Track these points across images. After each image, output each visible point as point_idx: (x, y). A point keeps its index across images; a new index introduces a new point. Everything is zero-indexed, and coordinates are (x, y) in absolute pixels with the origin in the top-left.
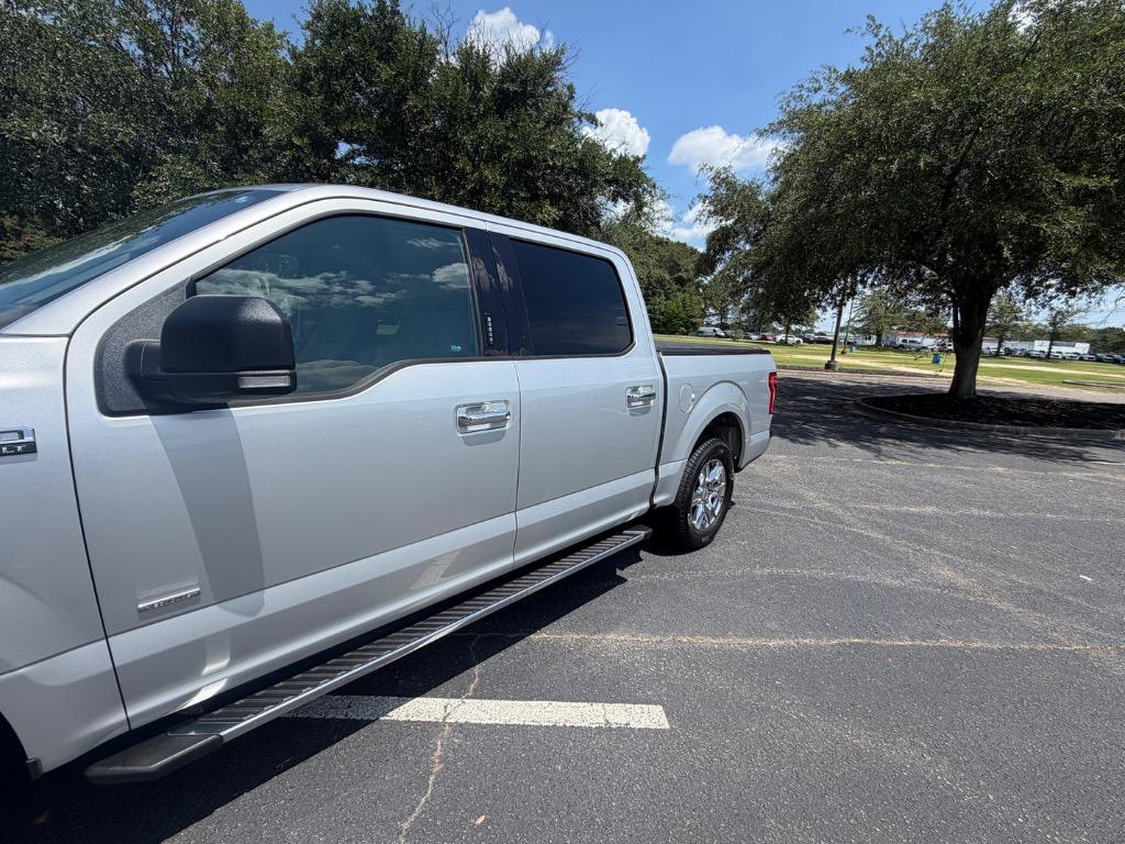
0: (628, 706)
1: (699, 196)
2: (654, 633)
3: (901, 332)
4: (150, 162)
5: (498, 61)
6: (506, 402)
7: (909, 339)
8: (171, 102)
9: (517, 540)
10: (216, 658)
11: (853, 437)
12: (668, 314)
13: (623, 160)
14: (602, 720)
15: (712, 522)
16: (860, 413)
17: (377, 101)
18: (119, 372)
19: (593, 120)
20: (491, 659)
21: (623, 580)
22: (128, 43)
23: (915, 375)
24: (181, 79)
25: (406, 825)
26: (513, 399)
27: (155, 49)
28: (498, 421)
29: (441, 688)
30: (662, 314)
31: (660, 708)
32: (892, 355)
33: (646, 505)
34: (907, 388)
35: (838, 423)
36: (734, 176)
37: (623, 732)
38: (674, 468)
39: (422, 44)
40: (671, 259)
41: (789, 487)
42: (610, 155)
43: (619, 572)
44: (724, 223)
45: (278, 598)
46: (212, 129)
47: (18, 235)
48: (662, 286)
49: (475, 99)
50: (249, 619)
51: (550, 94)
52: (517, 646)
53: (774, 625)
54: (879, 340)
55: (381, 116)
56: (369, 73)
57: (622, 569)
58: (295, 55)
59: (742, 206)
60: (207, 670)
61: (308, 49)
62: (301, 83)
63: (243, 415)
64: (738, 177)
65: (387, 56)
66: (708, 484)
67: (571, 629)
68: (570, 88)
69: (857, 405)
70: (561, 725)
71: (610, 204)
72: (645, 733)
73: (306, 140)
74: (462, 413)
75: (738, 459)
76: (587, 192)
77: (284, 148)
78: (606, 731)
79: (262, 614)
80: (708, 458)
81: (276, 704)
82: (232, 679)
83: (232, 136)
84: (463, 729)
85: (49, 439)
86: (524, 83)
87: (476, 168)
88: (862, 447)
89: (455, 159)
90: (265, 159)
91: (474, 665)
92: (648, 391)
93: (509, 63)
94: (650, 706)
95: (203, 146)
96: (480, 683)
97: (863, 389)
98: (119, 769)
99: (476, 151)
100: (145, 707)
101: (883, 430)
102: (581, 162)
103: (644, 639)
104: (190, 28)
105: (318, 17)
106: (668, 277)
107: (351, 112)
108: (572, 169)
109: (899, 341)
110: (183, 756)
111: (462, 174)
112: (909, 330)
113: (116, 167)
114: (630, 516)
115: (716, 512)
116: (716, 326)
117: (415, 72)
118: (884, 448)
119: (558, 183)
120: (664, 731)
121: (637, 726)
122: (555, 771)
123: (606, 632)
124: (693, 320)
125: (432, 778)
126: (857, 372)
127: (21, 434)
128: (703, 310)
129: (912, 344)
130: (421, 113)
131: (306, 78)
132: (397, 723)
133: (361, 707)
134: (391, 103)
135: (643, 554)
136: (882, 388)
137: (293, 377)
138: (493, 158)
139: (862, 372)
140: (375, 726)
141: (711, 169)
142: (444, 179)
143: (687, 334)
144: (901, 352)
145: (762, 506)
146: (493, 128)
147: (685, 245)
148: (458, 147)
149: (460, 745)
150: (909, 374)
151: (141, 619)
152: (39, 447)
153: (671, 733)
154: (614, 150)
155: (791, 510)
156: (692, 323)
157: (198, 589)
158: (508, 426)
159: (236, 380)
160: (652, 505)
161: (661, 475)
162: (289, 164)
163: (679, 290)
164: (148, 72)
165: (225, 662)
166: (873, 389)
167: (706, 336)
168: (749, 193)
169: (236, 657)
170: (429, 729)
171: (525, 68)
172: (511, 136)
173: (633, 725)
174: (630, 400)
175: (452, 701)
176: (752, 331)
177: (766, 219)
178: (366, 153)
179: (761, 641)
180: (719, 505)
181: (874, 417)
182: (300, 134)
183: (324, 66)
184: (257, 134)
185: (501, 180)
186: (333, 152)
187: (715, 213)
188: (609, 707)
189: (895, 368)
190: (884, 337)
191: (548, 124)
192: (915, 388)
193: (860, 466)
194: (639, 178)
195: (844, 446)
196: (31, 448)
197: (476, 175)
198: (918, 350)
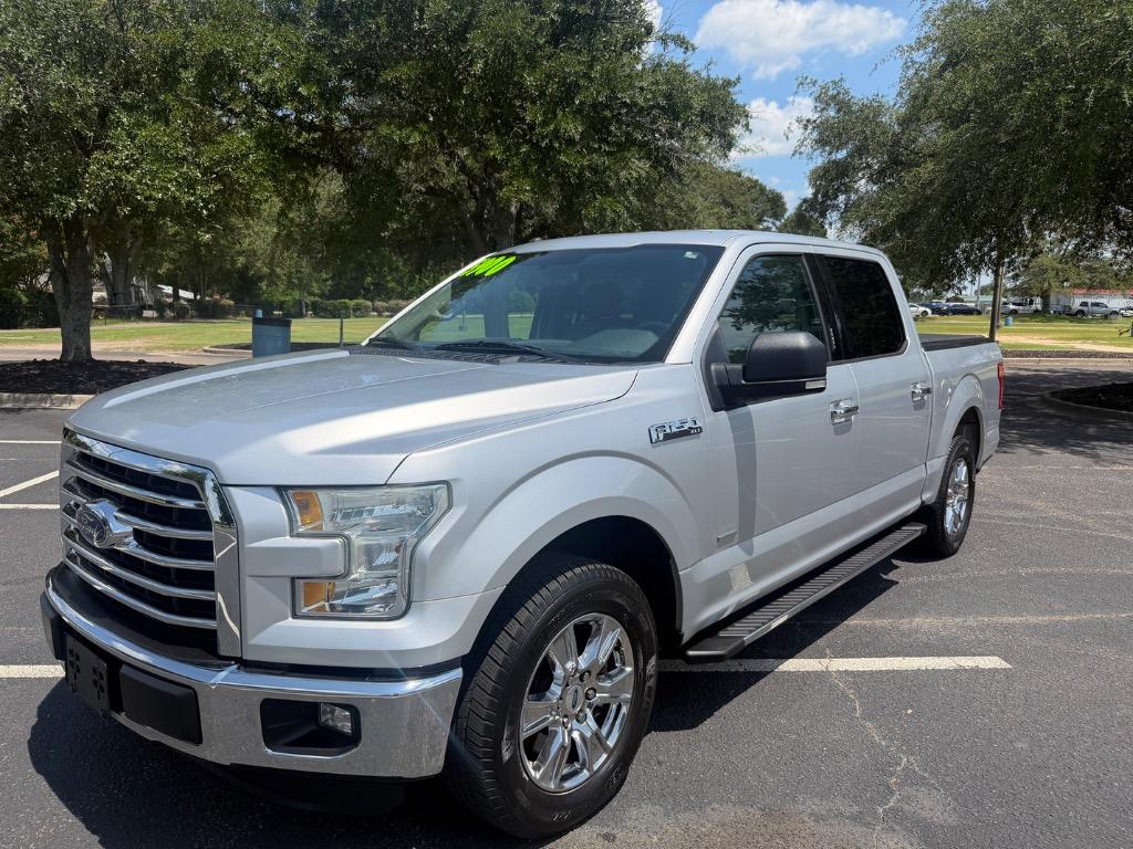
0: (969, 657)
2: (954, 616)
3: (1076, 291)
7: (1090, 301)
11: (1059, 442)
14: (954, 665)
15: (959, 527)
16: (1051, 412)
20: (827, 636)
21: (892, 583)
23: (1112, 355)
25: (858, 716)
29: (803, 653)
31: (997, 657)
32: (1068, 326)
33: (918, 502)
34: (1106, 374)
35: (1029, 426)
36: (847, 93)
37: (978, 670)
38: (937, 464)
43: (886, 577)
44: (833, 155)
52: (840, 628)
53: (1062, 607)
54: (1046, 304)
64: (852, 93)
67: (879, 615)
69: (1044, 401)
70: (924, 669)
72: (995, 670)
78: (963, 670)
84: (849, 673)
88: (1073, 452)
94: (988, 657)
96: (833, 650)
97: (1046, 379)
101: (1092, 430)
102: (668, 97)
109: (1076, 304)
112: (1091, 287)
118: (1102, 453)
119: (638, 126)
120: (1009, 669)
121: (987, 667)
123: (909, 617)
125: (852, 696)
126: (1028, 354)
129: (1096, 309)
132: (790, 672)
133: (750, 665)
135: (895, 562)
136: (1072, 376)
139: (1036, 354)
140: (776, 674)
141: (814, 83)
144: (1080, 321)
149: (855, 681)
150: (1103, 355)
153: (1016, 670)
157: (734, 531)
160: (922, 503)
161: (929, 473)
166: (1060, 378)
168: (871, 113)
170: (821, 675)
173: (982, 667)
180: (964, 510)
181: (1073, 416)
187: (822, 142)
188: (954, 658)
189: (1080, 346)
190: (1053, 300)
191: (622, 50)
192: (1115, 374)
193: (1080, 473)
195: (1053, 453)
198: (1106, 317)
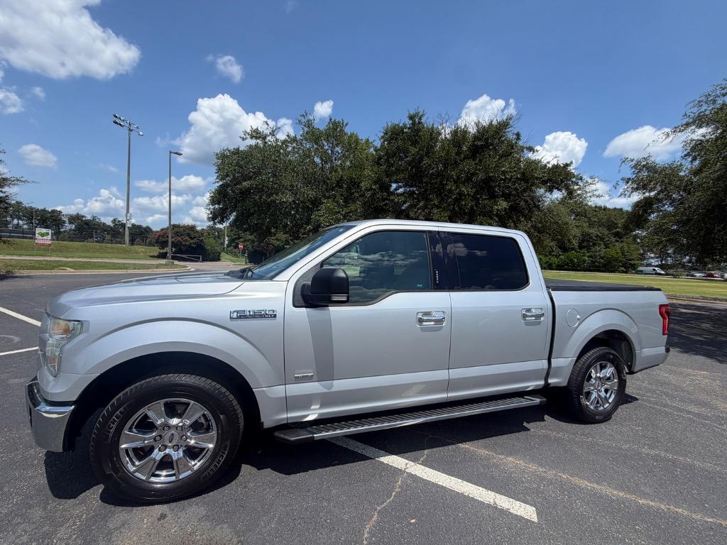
0: (511, 500)
1: (623, 179)
2: (542, 466)
4: (319, 203)
5: (472, 130)
6: (443, 312)
8: (328, 179)
9: (449, 385)
10: (316, 404)
12: (607, 258)
13: (556, 167)
14: (492, 501)
15: (605, 407)
17: (409, 163)
18: (299, 293)
19: (531, 149)
20: (435, 449)
21: (527, 430)
22: (317, 160)
24: (333, 169)
25: (379, 508)
26: (448, 311)
27: (326, 159)
28: (439, 321)
29: (407, 455)
30: (602, 258)
31: (534, 509)
33: (542, 383)
36: (653, 162)
37: (504, 513)
38: (565, 362)
39: (431, 135)
40: (608, 219)
41: (703, 397)
42: (546, 165)
43: (525, 424)
44: (647, 194)
45: (339, 385)
46: (342, 187)
47: (275, 235)
48: (602, 239)
49: (458, 153)
50: (327, 391)
51: (502, 142)
52: (450, 447)
53: (648, 490)
55: (412, 169)
56: (406, 152)
57: (528, 423)
58: (376, 150)
59: (663, 181)
60: (313, 407)
61: (382, 146)
62: (378, 162)
63: (333, 309)
64: (657, 162)
65: (414, 143)
66: (600, 378)
67: (486, 447)
68: (518, 135)
70: (466, 494)
71: (548, 194)
72: (519, 519)
73: (378, 186)
74: (420, 316)
75: (631, 365)
76: (529, 189)
77: (368, 191)
78: (494, 507)
79: (332, 390)
80: (599, 359)
81: (334, 431)
82: (320, 414)
83: (349, 188)
84: (414, 478)
85: (279, 314)
86: (487, 140)
87: (458, 187)
89: (446, 184)
90: (361, 196)
91: (425, 449)
92: (539, 312)
93: (478, 131)
94: (527, 506)
95: (337, 194)
96: (426, 459)
98: (282, 436)
99: (458, 178)
100: (294, 415)
102: (523, 174)
103: (533, 467)
104: (338, 149)
105: (386, 134)
106: (606, 232)
107: (398, 171)
108: (517, 178)
110: (300, 439)
111: (450, 191)
113: (308, 207)
114: (528, 387)
115: (610, 401)
116: (656, 266)
117: (427, 148)
119: (508, 187)
120: (533, 522)
121: (515, 513)
122: (458, 515)
123: (508, 455)
124: (632, 262)
125: (394, 493)
127: (274, 311)
128: (642, 255)
130: (430, 165)
131: (380, 158)
132: (382, 463)
133: (368, 450)
134: (416, 163)
135: (546, 417)
137: (348, 297)
138: (468, 179)
140: (373, 461)
141: (632, 160)
142: (441, 194)
143: (626, 272)
145: (666, 405)
146: (468, 166)
147: (621, 209)
148: (449, 178)
149: (410, 484)
151: (296, 380)
152: (277, 316)
153: (539, 526)
154: (548, 163)
155: (699, 415)
156: (630, 264)
157: (312, 374)
158: (444, 325)
159: (330, 297)
160: (547, 384)
161: (553, 365)
162: (370, 196)
163: (617, 241)
164: (322, 168)
165: (318, 407)
167: (645, 274)
168: (669, 171)
169: (322, 406)
170: (396, 472)
171: (487, 132)
172: (478, 168)
173: (511, 511)
174: (524, 316)
175: (411, 462)
176: (696, 270)
177: (688, 187)
178: (405, 186)
179: (633, 497)
180: (613, 396)
182: (375, 183)
183: (387, 154)
184: (358, 186)
185: (472, 191)
186: (389, 189)
187: (637, 189)
188: (498, 495)
191: (501, 157)
194: (569, 175)
196: (275, 316)
197: (458, 190)
